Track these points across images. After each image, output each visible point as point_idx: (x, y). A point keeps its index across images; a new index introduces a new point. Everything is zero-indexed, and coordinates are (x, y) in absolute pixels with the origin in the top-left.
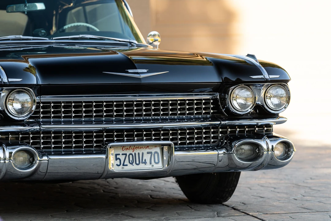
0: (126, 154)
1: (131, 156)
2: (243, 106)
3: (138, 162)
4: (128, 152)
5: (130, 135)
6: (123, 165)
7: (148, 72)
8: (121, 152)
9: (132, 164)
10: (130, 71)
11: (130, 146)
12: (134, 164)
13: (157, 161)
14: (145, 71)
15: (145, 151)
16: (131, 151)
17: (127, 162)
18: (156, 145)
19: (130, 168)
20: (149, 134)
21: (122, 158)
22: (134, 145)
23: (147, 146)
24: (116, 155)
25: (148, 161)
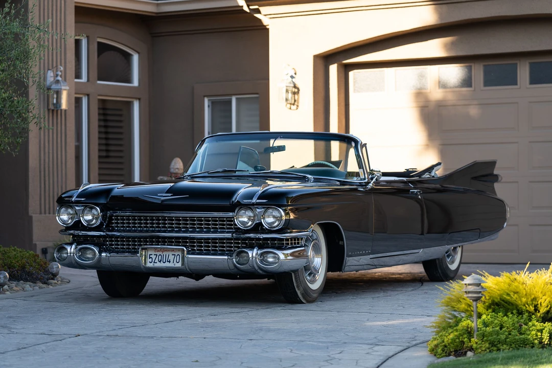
0: (157, 255)
1: (160, 256)
2: (243, 223)
3: (164, 261)
4: (158, 253)
5: (164, 240)
6: (154, 262)
7: (171, 196)
8: (153, 253)
9: (160, 262)
10: (159, 195)
11: (161, 248)
12: (162, 262)
13: (178, 261)
14: (170, 195)
15: (171, 253)
16: (161, 253)
17: (157, 261)
18: (179, 250)
19: (159, 265)
20: (178, 241)
21: (154, 257)
22: (164, 248)
23: (173, 250)
24: (150, 255)
25: (172, 261)
